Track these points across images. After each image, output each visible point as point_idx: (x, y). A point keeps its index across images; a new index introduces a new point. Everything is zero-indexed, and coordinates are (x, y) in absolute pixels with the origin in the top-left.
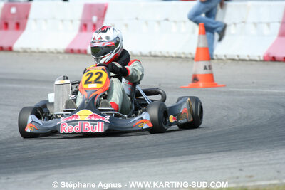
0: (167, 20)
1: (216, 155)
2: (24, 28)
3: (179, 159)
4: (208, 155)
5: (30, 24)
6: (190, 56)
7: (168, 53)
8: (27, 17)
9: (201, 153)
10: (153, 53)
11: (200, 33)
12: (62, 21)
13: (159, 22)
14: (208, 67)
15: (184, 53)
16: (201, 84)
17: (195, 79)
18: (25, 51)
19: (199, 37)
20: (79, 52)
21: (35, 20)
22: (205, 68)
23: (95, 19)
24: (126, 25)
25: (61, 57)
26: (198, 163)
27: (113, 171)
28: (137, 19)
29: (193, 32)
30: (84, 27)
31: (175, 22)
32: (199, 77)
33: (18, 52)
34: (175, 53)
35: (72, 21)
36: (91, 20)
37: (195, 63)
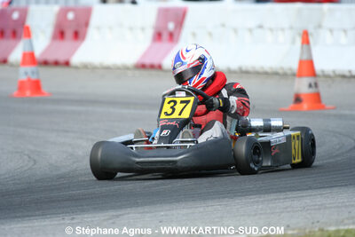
0: (261, 27)
1: (328, 191)
2: (84, 38)
3: (282, 195)
4: (319, 191)
5: (92, 33)
6: (289, 72)
7: (262, 68)
8: (87, 24)
9: (310, 188)
10: (244, 69)
11: (303, 43)
12: (131, 29)
13: (250, 30)
14: (313, 85)
15: (282, 68)
16: (305, 106)
17: (298, 99)
18: (85, 67)
19: (302, 48)
20: (152, 67)
21: (98, 28)
22: (310, 86)
23: (171, 26)
24: (210, 34)
25: (130, 73)
26: (308, 201)
27: (201, 209)
28: (223, 25)
29: (293, 42)
30: (158, 36)
31: (271, 30)
32: (302, 97)
33: (76, 68)
34: (271, 68)
35: (143, 29)
36: (166, 28)
37: (297, 80)
